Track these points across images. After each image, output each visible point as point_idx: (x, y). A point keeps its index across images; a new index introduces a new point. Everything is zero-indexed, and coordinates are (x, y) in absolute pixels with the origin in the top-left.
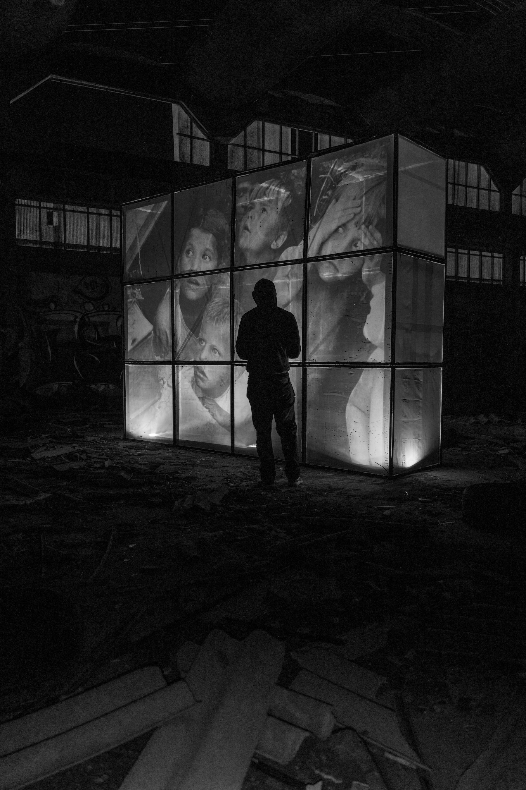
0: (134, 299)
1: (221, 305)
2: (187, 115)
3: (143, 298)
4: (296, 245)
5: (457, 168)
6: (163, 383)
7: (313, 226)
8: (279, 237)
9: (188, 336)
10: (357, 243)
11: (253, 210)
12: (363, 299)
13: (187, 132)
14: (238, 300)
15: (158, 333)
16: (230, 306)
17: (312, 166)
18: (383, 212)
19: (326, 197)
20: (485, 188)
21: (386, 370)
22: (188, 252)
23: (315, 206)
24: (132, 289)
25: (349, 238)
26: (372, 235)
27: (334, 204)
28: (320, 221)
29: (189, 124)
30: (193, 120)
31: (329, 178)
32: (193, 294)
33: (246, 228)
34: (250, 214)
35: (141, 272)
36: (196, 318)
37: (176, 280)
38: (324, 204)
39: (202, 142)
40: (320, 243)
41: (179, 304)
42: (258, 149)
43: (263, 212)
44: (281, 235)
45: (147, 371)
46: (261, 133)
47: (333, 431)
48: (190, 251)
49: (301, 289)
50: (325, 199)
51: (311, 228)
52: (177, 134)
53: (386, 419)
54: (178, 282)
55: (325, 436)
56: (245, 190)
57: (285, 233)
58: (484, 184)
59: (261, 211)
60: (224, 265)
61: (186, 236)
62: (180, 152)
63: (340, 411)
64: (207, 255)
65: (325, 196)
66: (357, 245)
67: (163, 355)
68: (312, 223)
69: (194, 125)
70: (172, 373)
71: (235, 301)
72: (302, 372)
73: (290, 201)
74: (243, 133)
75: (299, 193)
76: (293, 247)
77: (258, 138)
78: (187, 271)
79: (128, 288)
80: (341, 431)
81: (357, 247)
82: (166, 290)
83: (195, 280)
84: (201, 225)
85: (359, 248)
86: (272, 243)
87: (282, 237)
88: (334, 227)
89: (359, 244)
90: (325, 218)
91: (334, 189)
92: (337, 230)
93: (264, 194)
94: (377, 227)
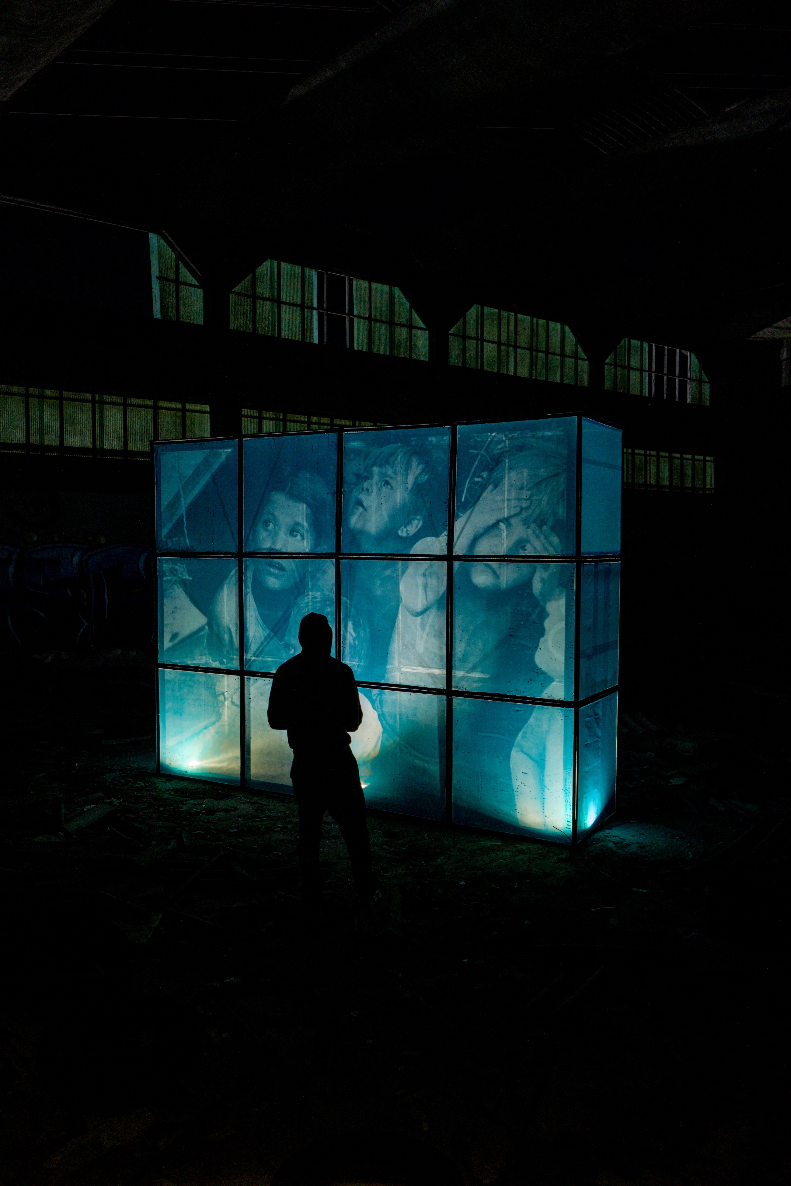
0: (174, 579)
1: (320, 601)
2: (170, 250)
3: (190, 578)
4: (437, 535)
5: (535, 328)
6: (224, 700)
7: (461, 515)
8: (409, 522)
9: (266, 638)
10: (525, 546)
11: (369, 480)
12: (534, 616)
13: (172, 275)
14: (347, 598)
15: (215, 628)
16: (335, 604)
17: (458, 436)
18: (561, 512)
19: (480, 479)
20: (571, 355)
21: (567, 710)
22: (266, 523)
23: (464, 489)
24: (171, 563)
25: (514, 538)
26: (546, 538)
27: (492, 491)
28: (471, 509)
29: (174, 263)
30: (180, 258)
31: (483, 456)
32: (273, 582)
33: (360, 503)
34: (366, 485)
35: (187, 541)
36: (280, 614)
37: (246, 560)
38: (476, 487)
39: (193, 289)
40: (472, 538)
41: (251, 593)
42: (271, 300)
43: (386, 486)
44: (413, 519)
45: (198, 680)
46: (276, 277)
47: (492, 782)
48: (270, 522)
49: (444, 593)
50: (478, 482)
51: (458, 517)
52: (157, 278)
53: (567, 773)
54: (248, 562)
55: (480, 787)
56: (357, 452)
57: (419, 517)
58: (569, 348)
59: (383, 484)
60: (324, 549)
61: (263, 502)
62: (161, 303)
63: (501, 758)
64: (297, 532)
65: (478, 477)
66: (526, 548)
67: (225, 660)
68: (460, 510)
69: (181, 265)
70: (239, 686)
71: (343, 599)
72: (445, 702)
73: (427, 477)
74: (249, 277)
75: (440, 468)
76: (431, 538)
77: (271, 283)
78: (265, 549)
79: (164, 561)
80: (504, 783)
81: (526, 550)
82: (230, 571)
83: (279, 563)
84: (287, 490)
85: (529, 551)
86: (399, 528)
87: (415, 522)
88: (492, 520)
89: (528, 546)
90: (478, 507)
91: (491, 471)
92: (496, 524)
93: (387, 462)
94: (553, 529)
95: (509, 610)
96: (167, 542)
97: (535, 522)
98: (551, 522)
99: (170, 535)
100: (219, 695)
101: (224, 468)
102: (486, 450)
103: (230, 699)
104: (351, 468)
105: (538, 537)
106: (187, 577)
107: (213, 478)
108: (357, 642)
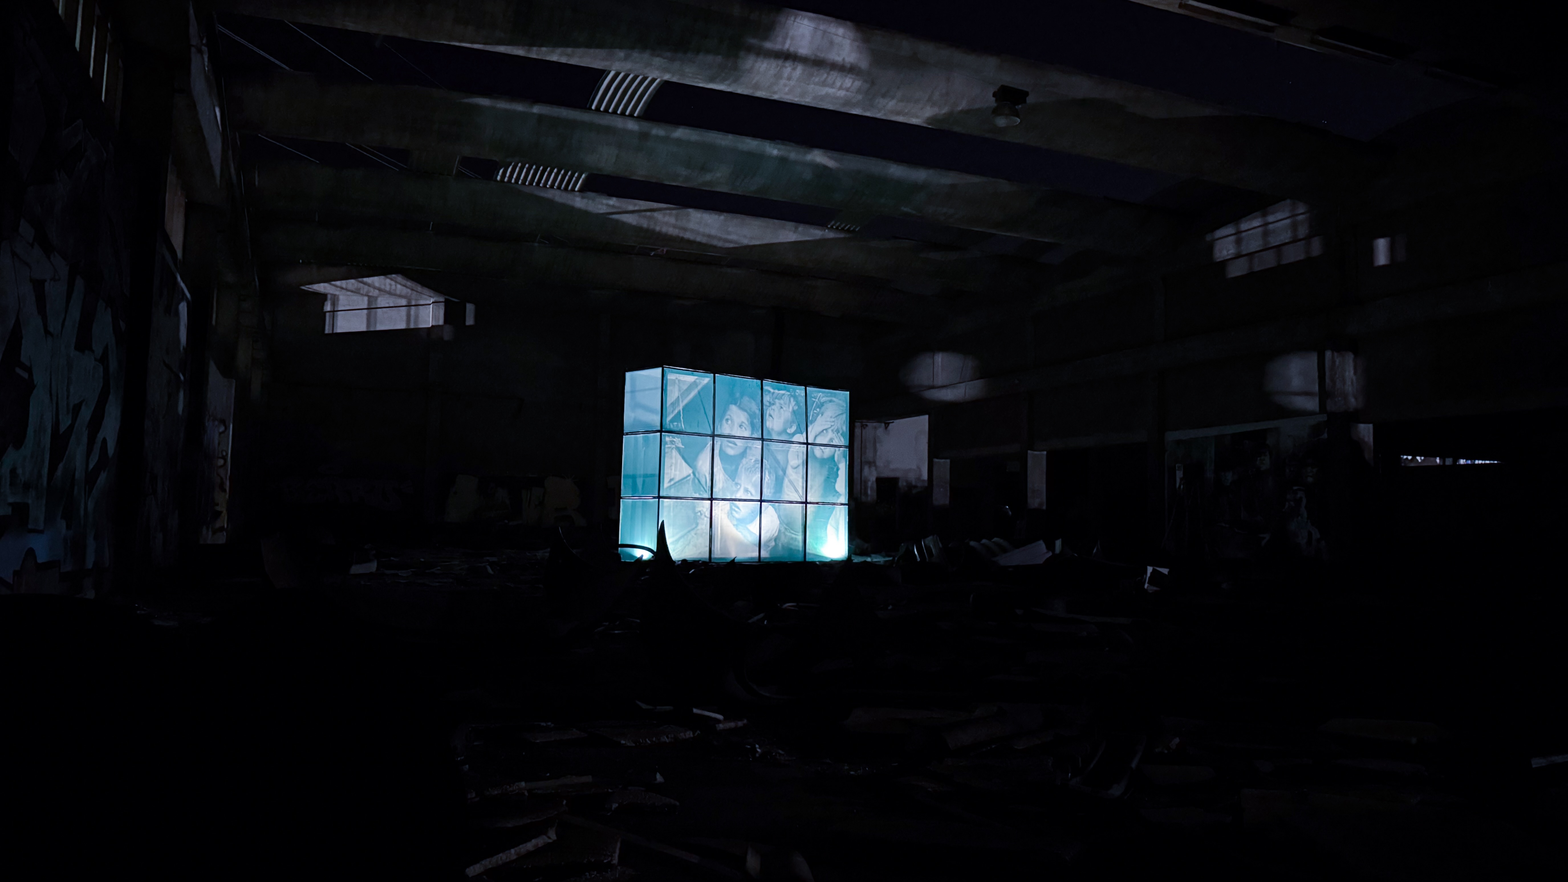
0: (673, 446)
1: (754, 462)
3: (683, 447)
6: (700, 515)
9: (725, 480)
11: (774, 405)
12: (835, 470)
14: (766, 460)
15: (696, 474)
16: (760, 463)
18: (844, 428)
19: (816, 412)
22: (727, 420)
23: (811, 415)
24: (671, 437)
25: (829, 437)
27: (821, 417)
28: (814, 424)
31: (817, 402)
32: (731, 451)
33: (771, 416)
35: (682, 425)
36: (734, 468)
37: (716, 439)
38: (815, 415)
40: (814, 436)
41: (718, 457)
48: (729, 420)
49: (804, 459)
51: (809, 426)
54: (718, 440)
56: (769, 391)
57: (795, 425)
59: (780, 408)
60: (755, 435)
61: (725, 409)
64: (742, 426)
67: (702, 493)
68: (810, 424)
70: (709, 507)
71: (764, 461)
72: (805, 507)
73: (796, 407)
76: (800, 434)
78: (726, 433)
79: (667, 436)
82: (707, 444)
83: (734, 441)
84: (738, 404)
85: (834, 443)
86: (787, 429)
87: (793, 427)
88: (820, 429)
89: (834, 441)
90: (816, 423)
91: (820, 408)
92: (823, 431)
93: (781, 398)
94: (841, 434)
95: (827, 467)
96: (670, 425)
97: (836, 431)
98: (841, 432)
99: (672, 421)
100: (698, 512)
101: (705, 387)
102: (818, 400)
103: (704, 514)
104: (767, 398)
105: (837, 437)
106: (680, 445)
107: (699, 392)
108: (770, 481)
